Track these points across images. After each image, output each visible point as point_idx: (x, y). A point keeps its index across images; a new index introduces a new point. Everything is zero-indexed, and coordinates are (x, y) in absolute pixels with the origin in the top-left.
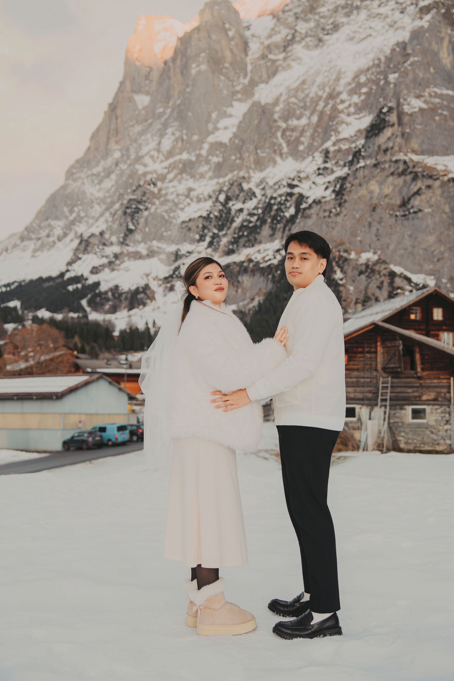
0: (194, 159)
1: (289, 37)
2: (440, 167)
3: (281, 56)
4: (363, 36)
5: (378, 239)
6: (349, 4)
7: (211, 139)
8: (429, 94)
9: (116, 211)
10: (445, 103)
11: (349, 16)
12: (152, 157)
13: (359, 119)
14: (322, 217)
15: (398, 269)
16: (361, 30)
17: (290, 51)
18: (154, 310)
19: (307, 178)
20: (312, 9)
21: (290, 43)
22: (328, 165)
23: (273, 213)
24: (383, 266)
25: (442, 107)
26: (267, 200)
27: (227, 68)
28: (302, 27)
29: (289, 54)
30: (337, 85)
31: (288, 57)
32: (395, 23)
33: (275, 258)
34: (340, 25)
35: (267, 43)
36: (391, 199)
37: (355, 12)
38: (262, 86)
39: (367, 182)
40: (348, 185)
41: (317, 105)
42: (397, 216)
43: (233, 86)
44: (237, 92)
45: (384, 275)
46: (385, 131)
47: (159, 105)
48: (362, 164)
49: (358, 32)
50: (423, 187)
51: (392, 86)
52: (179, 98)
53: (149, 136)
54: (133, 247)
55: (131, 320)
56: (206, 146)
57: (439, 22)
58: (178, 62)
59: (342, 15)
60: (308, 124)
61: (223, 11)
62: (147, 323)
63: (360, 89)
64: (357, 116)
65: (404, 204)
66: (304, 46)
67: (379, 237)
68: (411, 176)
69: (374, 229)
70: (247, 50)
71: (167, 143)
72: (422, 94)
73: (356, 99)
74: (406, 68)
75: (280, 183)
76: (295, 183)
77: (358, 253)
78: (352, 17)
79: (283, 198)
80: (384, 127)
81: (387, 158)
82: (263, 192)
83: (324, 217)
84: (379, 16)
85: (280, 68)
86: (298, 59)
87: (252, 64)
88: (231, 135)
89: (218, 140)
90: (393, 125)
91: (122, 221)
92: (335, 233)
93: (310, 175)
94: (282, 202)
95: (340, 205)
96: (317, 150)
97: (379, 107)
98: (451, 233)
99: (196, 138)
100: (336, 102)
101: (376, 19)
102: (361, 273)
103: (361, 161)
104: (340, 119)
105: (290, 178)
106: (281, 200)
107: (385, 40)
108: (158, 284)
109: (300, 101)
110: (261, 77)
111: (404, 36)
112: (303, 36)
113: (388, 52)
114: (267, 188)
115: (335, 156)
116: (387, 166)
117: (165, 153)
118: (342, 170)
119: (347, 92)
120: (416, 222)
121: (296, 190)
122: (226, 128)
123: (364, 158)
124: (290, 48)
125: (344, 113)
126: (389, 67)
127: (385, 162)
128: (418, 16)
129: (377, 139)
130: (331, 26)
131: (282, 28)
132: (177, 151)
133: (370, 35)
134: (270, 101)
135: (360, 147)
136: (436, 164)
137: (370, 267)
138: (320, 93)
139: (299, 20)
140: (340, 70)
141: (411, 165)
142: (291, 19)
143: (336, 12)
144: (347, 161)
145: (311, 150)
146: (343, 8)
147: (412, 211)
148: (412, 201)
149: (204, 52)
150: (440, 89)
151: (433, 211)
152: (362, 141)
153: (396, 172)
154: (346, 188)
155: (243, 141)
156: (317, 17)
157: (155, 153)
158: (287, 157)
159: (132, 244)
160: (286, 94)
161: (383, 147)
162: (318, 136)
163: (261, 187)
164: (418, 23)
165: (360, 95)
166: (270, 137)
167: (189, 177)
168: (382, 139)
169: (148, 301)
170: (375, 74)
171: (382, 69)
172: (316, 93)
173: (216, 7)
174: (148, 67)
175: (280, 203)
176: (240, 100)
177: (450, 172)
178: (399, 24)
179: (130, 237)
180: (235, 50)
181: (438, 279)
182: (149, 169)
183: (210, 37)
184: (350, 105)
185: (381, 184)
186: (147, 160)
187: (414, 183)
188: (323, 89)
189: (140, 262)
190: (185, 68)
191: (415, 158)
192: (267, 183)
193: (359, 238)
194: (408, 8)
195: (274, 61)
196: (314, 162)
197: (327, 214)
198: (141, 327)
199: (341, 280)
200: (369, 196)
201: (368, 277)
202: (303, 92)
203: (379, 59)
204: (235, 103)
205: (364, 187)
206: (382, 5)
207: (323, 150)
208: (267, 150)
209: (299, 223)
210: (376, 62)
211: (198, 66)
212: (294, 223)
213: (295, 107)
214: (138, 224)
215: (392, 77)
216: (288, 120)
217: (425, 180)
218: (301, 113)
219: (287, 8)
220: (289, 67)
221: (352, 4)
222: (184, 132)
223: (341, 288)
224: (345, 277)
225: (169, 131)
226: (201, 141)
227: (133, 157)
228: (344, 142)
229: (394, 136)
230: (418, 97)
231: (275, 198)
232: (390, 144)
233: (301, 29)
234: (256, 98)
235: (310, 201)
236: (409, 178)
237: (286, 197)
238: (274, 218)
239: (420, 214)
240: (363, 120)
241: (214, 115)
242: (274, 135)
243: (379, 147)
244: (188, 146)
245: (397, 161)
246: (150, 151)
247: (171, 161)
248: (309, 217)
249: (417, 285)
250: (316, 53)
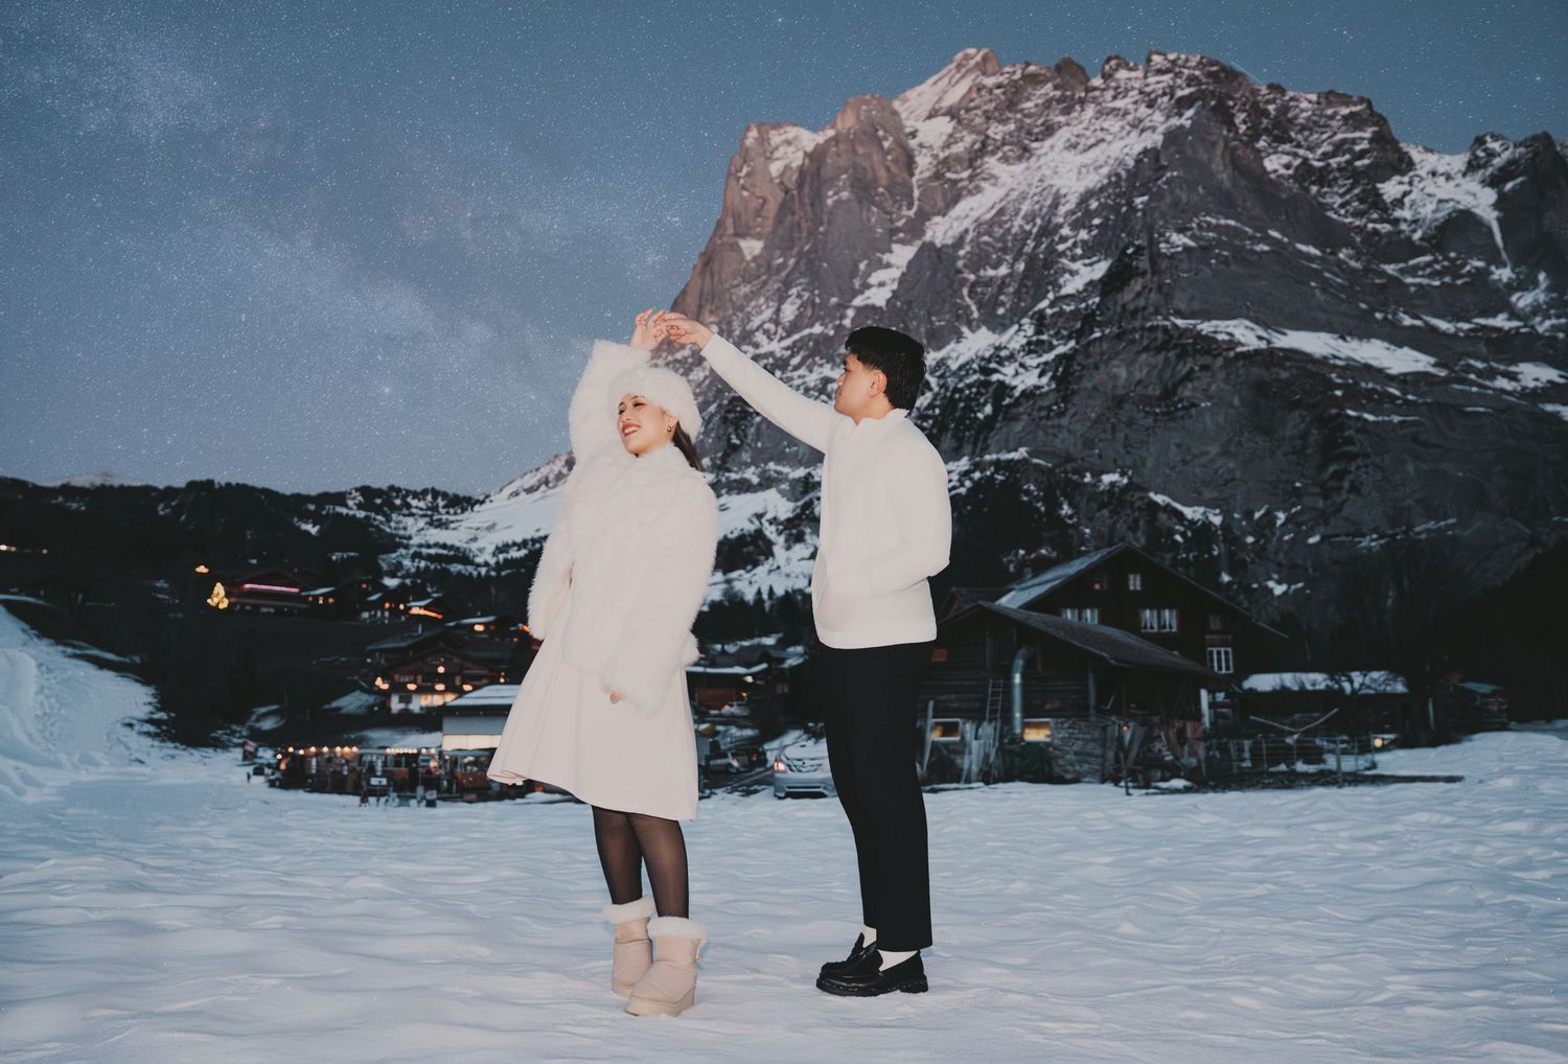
0: (832, 333)
1: (977, 146)
2: (1220, 337)
3: (966, 174)
4: (1092, 141)
5: (1128, 452)
6: (1067, 97)
7: (858, 301)
8: (1198, 224)
9: (712, 416)
10: (1224, 238)
11: (1068, 113)
12: (766, 332)
13: (1091, 265)
14: (1037, 420)
15: (1160, 499)
16: (1088, 133)
17: (980, 167)
18: (770, 571)
19: (1011, 357)
20: (1012, 105)
21: (979, 154)
22: (1044, 337)
23: (958, 414)
24: (1137, 495)
25: (1220, 244)
26: (948, 394)
27: (883, 194)
28: (996, 131)
29: (978, 171)
30: (1055, 215)
31: (977, 175)
32: (1141, 121)
33: (962, 485)
34: (1056, 126)
35: (942, 156)
36: (1146, 387)
37: (1078, 107)
38: (937, 219)
39: (1107, 363)
40: (1076, 368)
41: (1025, 244)
42: (1156, 414)
43: (892, 221)
44: (899, 230)
45: (1139, 508)
46: (1133, 282)
47: (778, 252)
48: (1097, 335)
49: (1084, 135)
50: (1196, 368)
51: (1139, 214)
52: (807, 243)
53: (762, 300)
54: (736, 472)
55: (732, 588)
56: (850, 313)
57: (1208, 119)
58: (807, 189)
59: (1057, 112)
60: (1010, 275)
61: (874, 113)
62: (759, 593)
63: (1090, 221)
64: (1087, 261)
65: (1168, 393)
66: (999, 159)
67: (1129, 449)
68: (1178, 351)
69: (1120, 436)
70: (914, 166)
71: (789, 311)
72: (1189, 225)
73: (1083, 235)
74: (1159, 187)
75: (968, 367)
76: (993, 365)
77: (1097, 474)
78: (1074, 114)
79: (974, 390)
80: (1131, 277)
81: (1137, 324)
82: (942, 382)
83: (1041, 418)
84: (1115, 113)
85: (964, 193)
86: (993, 178)
87: (919, 187)
88: (889, 295)
89: (870, 302)
90: (1144, 274)
91: (722, 432)
92: (1057, 442)
93: (1016, 353)
94: (972, 396)
95: (1065, 400)
96: (1024, 314)
97: (1122, 245)
98: (1243, 440)
99: (834, 300)
100: (1053, 240)
101: (1111, 117)
102: (1102, 506)
103: (1096, 329)
104: (1060, 266)
105: (983, 359)
106: (971, 393)
107: (1126, 146)
108: (777, 530)
109: (997, 240)
110: (936, 204)
111: (1154, 139)
112: (999, 143)
113: (1131, 163)
114: (948, 374)
115: (1055, 324)
116: (1137, 336)
117: (787, 324)
118: (1065, 344)
119: (1069, 225)
120: (1188, 423)
121: (995, 377)
122: (882, 284)
123: (1100, 325)
124: (979, 162)
125: (1066, 257)
126: (1134, 185)
127: (1134, 330)
128: (1176, 111)
129: (1119, 296)
130: (1042, 128)
131: (965, 133)
132: (806, 320)
133: (1103, 140)
134: (950, 242)
135: (1094, 307)
136: (1216, 332)
137: (1116, 495)
138: (1028, 227)
139: (991, 121)
140: (1058, 190)
141: (1176, 334)
142: (978, 120)
143: (1048, 108)
144: (1074, 329)
145: (1015, 315)
146: (1059, 101)
147: (1180, 406)
148: (1180, 390)
149: (846, 172)
150: (1218, 219)
151: (1214, 404)
152: (1097, 300)
153: (1153, 345)
154: (1074, 372)
155: (909, 303)
156: (1019, 116)
157: (771, 327)
158: (979, 327)
159: (735, 469)
160: (974, 230)
161: (1131, 307)
162: (1027, 293)
163: (938, 374)
164: (1175, 121)
165: (1090, 228)
166: (951, 296)
167: (824, 361)
168: (1127, 296)
169: (762, 558)
170: (1112, 197)
171: (1123, 189)
172: (1021, 227)
173: (864, 107)
174: (761, 198)
175: (968, 397)
176: (903, 242)
177: (1240, 344)
178: (1147, 123)
179: (733, 456)
180: (894, 169)
181: (1226, 514)
182: (762, 351)
183: (855, 152)
184: (1075, 245)
185: (1129, 364)
186: (760, 337)
187: (1182, 363)
188: (1033, 220)
189: (749, 496)
190: (818, 197)
191: (1180, 322)
192: (948, 367)
193: (1097, 451)
194: (1159, 101)
195: (954, 182)
196: (1022, 334)
197: (1044, 413)
198: (750, 596)
199: (1070, 517)
200: (1111, 383)
201: (1114, 512)
202: (1000, 226)
203: (1118, 175)
204: (895, 247)
205: (1102, 368)
206: (1120, 96)
207: (1035, 313)
208: (947, 317)
209: (1001, 428)
210: (1113, 179)
211: (836, 194)
212: (991, 428)
213: (991, 250)
214: (746, 436)
215: (1139, 201)
216: (978, 270)
217: (1198, 357)
218: (999, 257)
219: (972, 104)
220: (978, 189)
221: (1073, 95)
222: (817, 292)
223: (1070, 531)
224: (1076, 513)
225: (794, 291)
226: (843, 306)
227: (737, 333)
228: (1067, 301)
229: (1147, 291)
230: (1181, 230)
231: (961, 391)
232: (1141, 302)
233: (996, 134)
234: (928, 237)
235: (1017, 393)
236: (1172, 354)
237: (978, 388)
238: (959, 422)
239: (1193, 411)
240: (1096, 266)
241: (862, 266)
242: (957, 293)
243: (1124, 306)
244: (822, 313)
245: (1153, 329)
246: (764, 323)
247: (796, 337)
248: (1016, 418)
249: (1192, 522)
250: (1019, 168)
